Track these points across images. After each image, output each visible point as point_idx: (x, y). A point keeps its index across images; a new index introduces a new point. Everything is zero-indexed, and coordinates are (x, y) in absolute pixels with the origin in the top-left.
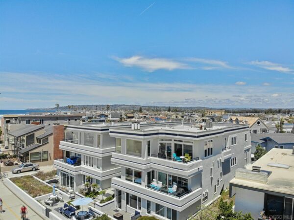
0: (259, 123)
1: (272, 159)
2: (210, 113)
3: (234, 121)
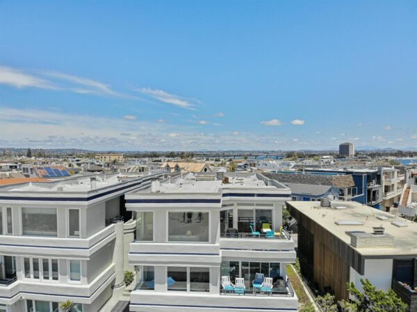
0: (206, 170)
1: (324, 215)
2: (104, 159)
3: (172, 168)
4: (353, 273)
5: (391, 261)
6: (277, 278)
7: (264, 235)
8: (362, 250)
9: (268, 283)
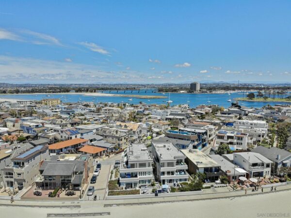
0: (139, 127)
3: (122, 126)
4: (197, 171)
5: (203, 169)
6: (184, 172)
7: (182, 165)
8: (199, 166)
9: (183, 173)
